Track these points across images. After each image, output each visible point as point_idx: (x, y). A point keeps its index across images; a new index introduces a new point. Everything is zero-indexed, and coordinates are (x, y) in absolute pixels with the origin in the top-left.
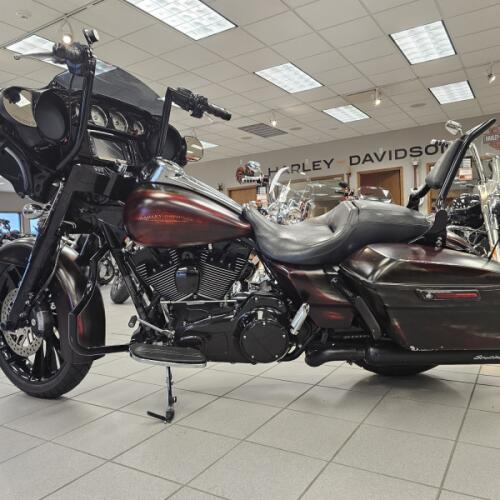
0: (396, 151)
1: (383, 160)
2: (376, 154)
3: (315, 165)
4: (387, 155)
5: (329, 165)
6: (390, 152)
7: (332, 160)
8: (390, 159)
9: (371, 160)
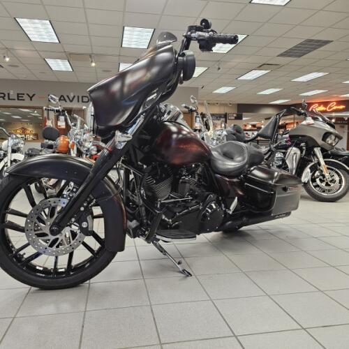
0: (82, 97)
1: (74, 101)
2: (68, 96)
3: (19, 97)
4: (76, 98)
5: (31, 98)
6: (78, 97)
7: (34, 95)
8: (78, 101)
9: (65, 100)
